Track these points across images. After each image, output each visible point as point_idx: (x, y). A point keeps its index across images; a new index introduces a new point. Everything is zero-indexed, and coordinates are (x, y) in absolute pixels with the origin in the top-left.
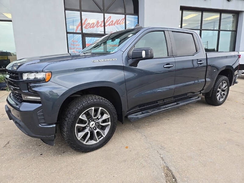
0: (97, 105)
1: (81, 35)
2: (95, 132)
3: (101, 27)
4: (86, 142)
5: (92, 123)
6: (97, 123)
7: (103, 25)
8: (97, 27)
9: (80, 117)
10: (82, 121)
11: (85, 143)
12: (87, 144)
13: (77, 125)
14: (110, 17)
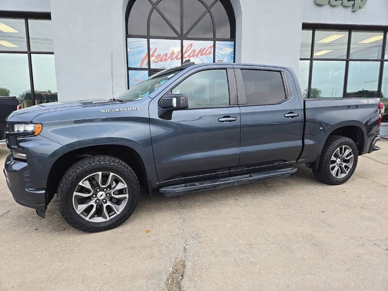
0: (106, 169)
1: (147, 71)
2: (105, 206)
3: (177, 59)
4: (90, 218)
5: (100, 193)
6: (108, 194)
7: (180, 56)
8: (172, 59)
9: (80, 183)
10: (83, 190)
11: (87, 219)
12: (91, 220)
13: (75, 193)
14: (191, 45)
